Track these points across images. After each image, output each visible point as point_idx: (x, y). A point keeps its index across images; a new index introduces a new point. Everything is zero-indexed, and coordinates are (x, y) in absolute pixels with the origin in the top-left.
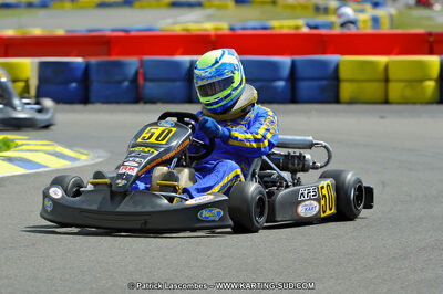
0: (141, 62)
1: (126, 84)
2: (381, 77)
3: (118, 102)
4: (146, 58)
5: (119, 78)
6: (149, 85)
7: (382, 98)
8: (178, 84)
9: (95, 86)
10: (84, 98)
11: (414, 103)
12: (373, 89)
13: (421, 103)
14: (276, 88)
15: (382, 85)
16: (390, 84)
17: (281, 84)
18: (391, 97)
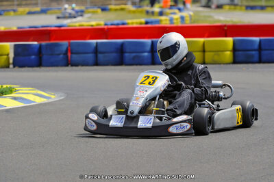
0: (69, 43)
1: (62, 55)
2: (201, 49)
3: (57, 66)
4: (72, 41)
5: (57, 53)
6: (73, 55)
8: (90, 55)
9: (45, 57)
10: (39, 64)
13: (224, 64)
14: (144, 56)
15: (202, 53)
16: (207, 54)
17: (146, 54)
18: (206, 61)
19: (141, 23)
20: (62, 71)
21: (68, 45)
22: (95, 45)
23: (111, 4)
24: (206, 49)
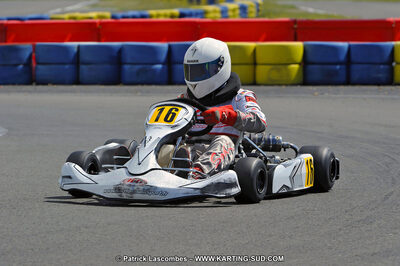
0: (34, 46)
1: (21, 66)
2: (251, 61)
4: (38, 43)
5: (15, 62)
6: (40, 67)
7: (251, 80)
8: (67, 67)
11: (280, 85)
13: (286, 85)
14: (155, 71)
15: (251, 67)
16: (259, 68)
17: (159, 66)
18: (259, 79)
19: (172, 16)
20: (19, 92)
21: (31, 50)
22: (76, 50)
24: (259, 60)
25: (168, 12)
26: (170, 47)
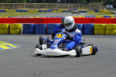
1: (44, 30)
2: (104, 29)
3: (42, 34)
5: (42, 28)
6: (49, 30)
7: (104, 34)
11: (111, 35)
12: (102, 31)
13: (113, 35)
15: (104, 30)
16: (106, 30)
18: (106, 34)
19: (102, 17)
21: (47, 25)
23: (100, 9)
24: (106, 29)
25: (100, 16)
26: (83, 25)
